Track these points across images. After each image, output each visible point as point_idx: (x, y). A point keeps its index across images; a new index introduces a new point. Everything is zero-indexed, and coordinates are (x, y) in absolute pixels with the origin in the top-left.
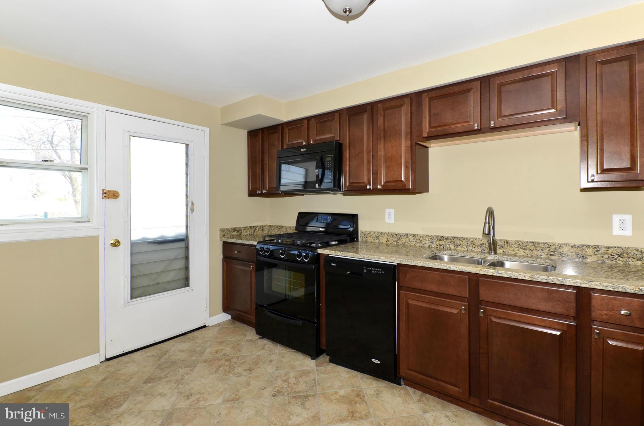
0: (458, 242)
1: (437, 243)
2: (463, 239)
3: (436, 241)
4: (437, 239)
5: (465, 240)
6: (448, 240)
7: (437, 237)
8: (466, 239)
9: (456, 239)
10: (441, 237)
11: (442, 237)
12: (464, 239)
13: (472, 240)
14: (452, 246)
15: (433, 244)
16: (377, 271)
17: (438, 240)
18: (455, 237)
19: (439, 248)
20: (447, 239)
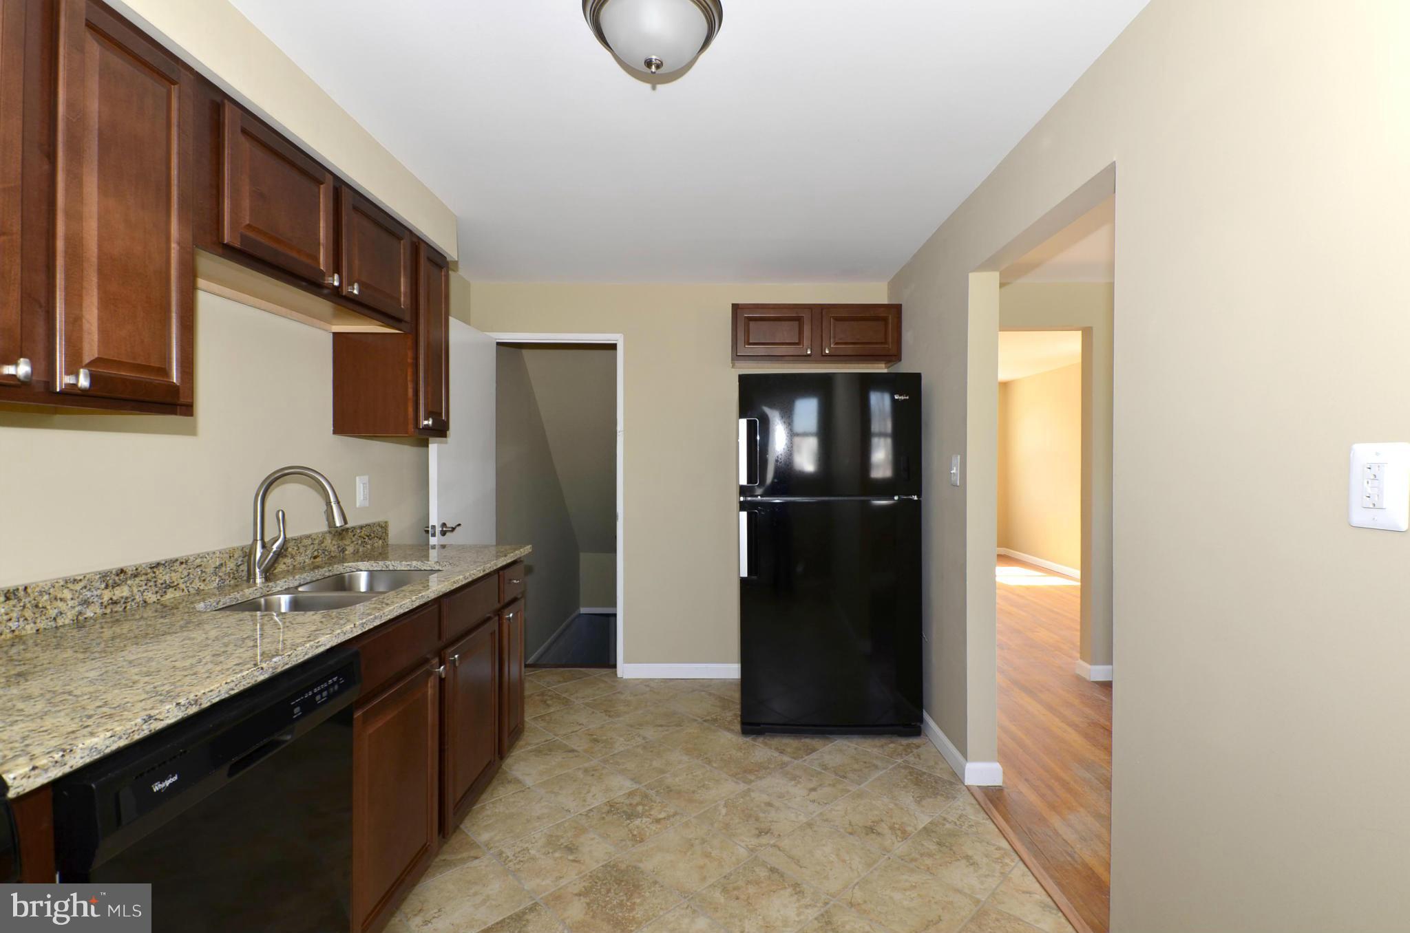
0: (167, 578)
1: (106, 599)
2: (178, 562)
3: (99, 592)
4: (103, 586)
5: (184, 566)
6: (137, 580)
7: (104, 576)
8: (186, 562)
9: (161, 568)
10: (118, 575)
11: (122, 571)
12: (182, 563)
13: (198, 561)
14: (150, 595)
15: (92, 608)
16: (326, 689)
17: (107, 587)
18: (158, 564)
19: (112, 612)
20: (135, 576)
